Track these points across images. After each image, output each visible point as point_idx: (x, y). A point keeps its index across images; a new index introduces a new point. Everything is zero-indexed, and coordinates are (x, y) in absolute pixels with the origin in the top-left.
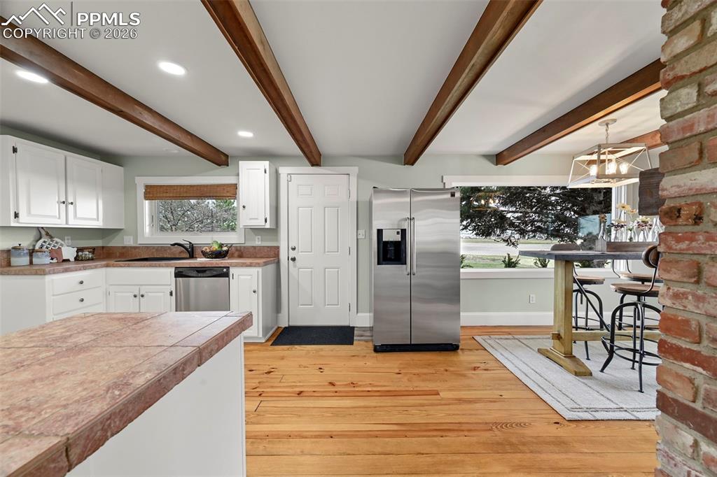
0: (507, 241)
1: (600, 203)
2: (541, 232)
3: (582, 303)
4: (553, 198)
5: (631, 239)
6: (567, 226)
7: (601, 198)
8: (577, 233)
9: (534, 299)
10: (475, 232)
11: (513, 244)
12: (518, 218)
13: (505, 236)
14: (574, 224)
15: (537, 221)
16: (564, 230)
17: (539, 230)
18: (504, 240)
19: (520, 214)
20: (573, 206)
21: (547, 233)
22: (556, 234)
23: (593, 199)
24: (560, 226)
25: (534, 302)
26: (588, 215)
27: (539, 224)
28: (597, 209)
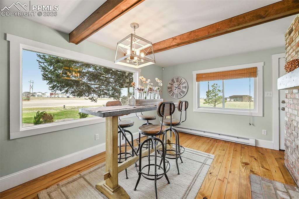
0: (92, 99)
1: (128, 83)
2: (107, 95)
3: (123, 139)
4: (111, 79)
5: (146, 98)
6: (117, 93)
7: (128, 81)
8: (120, 95)
9: (98, 137)
10: (72, 94)
11: (95, 100)
12: (96, 88)
13: (90, 96)
14: (119, 92)
15: (105, 90)
16: (115, 94)
17: (106, 94)
18: (90, 99)
19: (97, 86)
20: (119, 84)
21: (109, 95)
22: (113, 96)
23: (125, 81)
24: (114, 92)
25: (98, 139)
26: (124, 88)
27: (106, 91)
28: (127, 85)
